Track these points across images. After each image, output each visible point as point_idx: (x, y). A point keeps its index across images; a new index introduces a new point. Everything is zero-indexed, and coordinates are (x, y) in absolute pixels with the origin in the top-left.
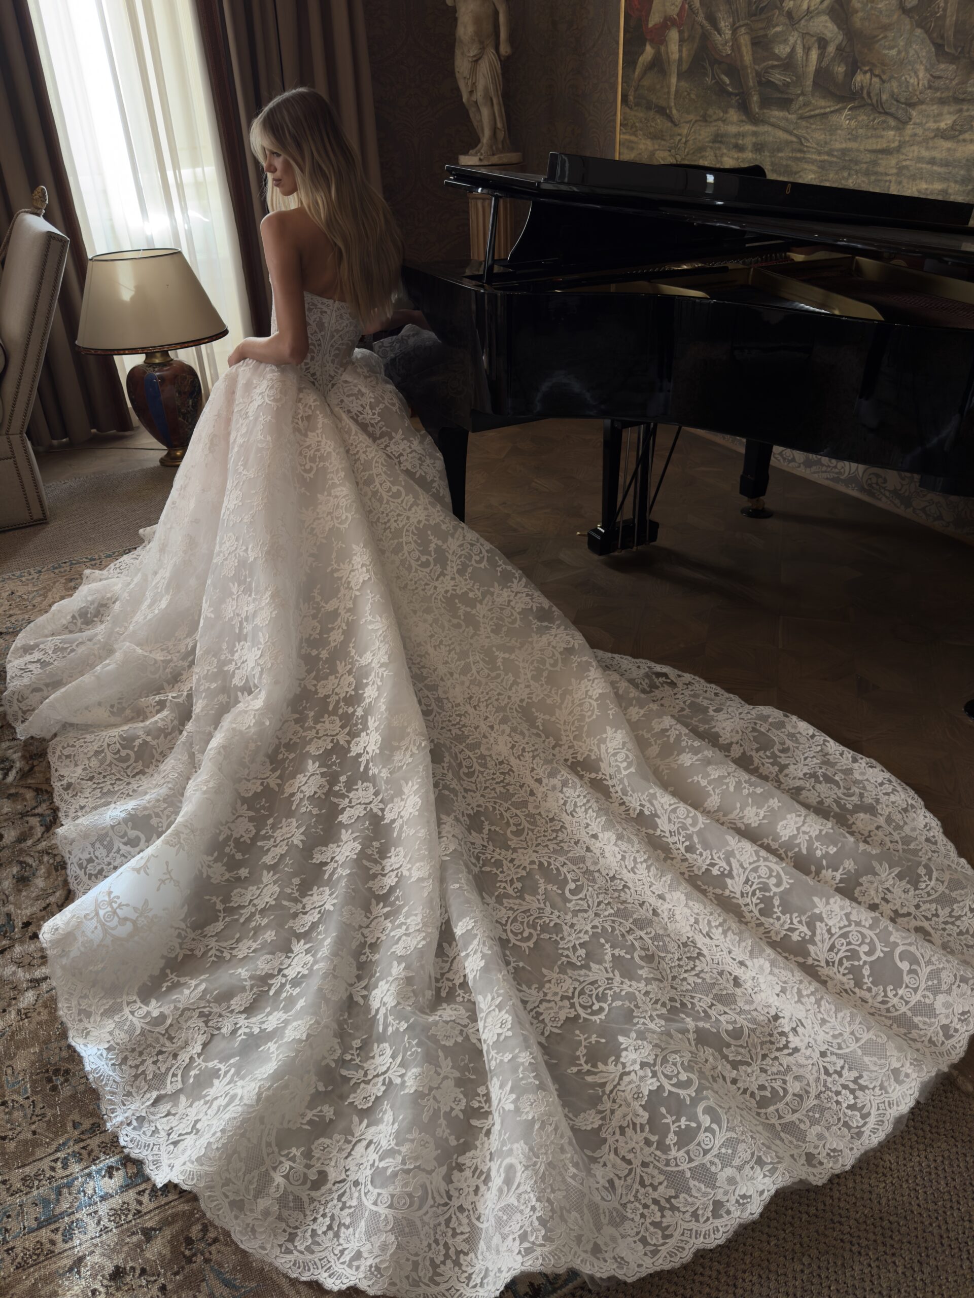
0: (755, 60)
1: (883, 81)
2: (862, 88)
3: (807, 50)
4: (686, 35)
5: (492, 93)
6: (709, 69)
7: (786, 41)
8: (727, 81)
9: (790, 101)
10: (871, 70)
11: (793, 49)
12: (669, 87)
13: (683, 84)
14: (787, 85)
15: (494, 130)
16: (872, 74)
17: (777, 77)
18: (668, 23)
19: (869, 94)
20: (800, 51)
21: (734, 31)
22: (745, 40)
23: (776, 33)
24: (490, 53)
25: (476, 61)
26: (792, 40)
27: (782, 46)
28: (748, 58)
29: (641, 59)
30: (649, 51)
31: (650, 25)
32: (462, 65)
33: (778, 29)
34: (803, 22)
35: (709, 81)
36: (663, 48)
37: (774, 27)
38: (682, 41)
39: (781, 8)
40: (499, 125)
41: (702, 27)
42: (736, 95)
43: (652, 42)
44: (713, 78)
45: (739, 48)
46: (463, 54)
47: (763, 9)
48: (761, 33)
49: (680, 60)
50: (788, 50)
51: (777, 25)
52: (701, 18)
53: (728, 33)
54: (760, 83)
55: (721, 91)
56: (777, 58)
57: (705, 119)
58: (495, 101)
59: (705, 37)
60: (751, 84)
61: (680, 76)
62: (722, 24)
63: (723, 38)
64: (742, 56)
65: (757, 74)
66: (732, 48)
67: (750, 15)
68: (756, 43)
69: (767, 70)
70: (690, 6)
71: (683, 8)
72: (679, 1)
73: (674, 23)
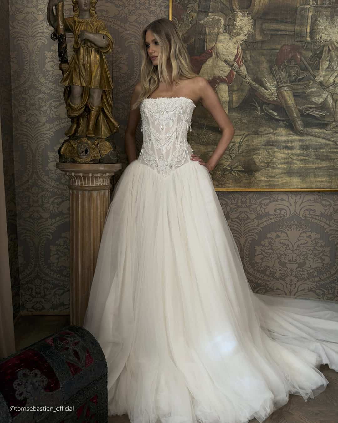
0: (297, 104)
4: (235, 88)
6: (258, 107)
8: (276, 114)
9: (327, 125)
11: (326, 100)
14: (323, 117)
17: (315, 113)
21: (279, 88)
22: (287, 93)
23: (311, 92)
27: (317, 99)
28: (291, 101)
33: (313, 90)
34: (331, 88)
35: (259, 113)
37: (310, 88)
38: (231, 91)
39: (314, 80)
41: (250, 85)
42: (283, 121)
44: (263, 111)
45: (284, 97)
47: (300, 80)
48: (301, 91)
49: (230, 102)
50: (322, 100)
51: (312, 88)
52: (249, 79)
53: (274, 89)
54: (302, 115)
55: (271, 118)
56: (315, 104)
57: (257, 133)
59: (253, 90)
60: (295, 115)
62: (268, 84)
64: (286, 101)
65: (299, 111)
66: (278, 96)
67: (290, 81)
68: (296, 95)
69: (307, 109)
70: (238, 73)
71: (231, 73)
72: (227, 69)
73: (222, 81)
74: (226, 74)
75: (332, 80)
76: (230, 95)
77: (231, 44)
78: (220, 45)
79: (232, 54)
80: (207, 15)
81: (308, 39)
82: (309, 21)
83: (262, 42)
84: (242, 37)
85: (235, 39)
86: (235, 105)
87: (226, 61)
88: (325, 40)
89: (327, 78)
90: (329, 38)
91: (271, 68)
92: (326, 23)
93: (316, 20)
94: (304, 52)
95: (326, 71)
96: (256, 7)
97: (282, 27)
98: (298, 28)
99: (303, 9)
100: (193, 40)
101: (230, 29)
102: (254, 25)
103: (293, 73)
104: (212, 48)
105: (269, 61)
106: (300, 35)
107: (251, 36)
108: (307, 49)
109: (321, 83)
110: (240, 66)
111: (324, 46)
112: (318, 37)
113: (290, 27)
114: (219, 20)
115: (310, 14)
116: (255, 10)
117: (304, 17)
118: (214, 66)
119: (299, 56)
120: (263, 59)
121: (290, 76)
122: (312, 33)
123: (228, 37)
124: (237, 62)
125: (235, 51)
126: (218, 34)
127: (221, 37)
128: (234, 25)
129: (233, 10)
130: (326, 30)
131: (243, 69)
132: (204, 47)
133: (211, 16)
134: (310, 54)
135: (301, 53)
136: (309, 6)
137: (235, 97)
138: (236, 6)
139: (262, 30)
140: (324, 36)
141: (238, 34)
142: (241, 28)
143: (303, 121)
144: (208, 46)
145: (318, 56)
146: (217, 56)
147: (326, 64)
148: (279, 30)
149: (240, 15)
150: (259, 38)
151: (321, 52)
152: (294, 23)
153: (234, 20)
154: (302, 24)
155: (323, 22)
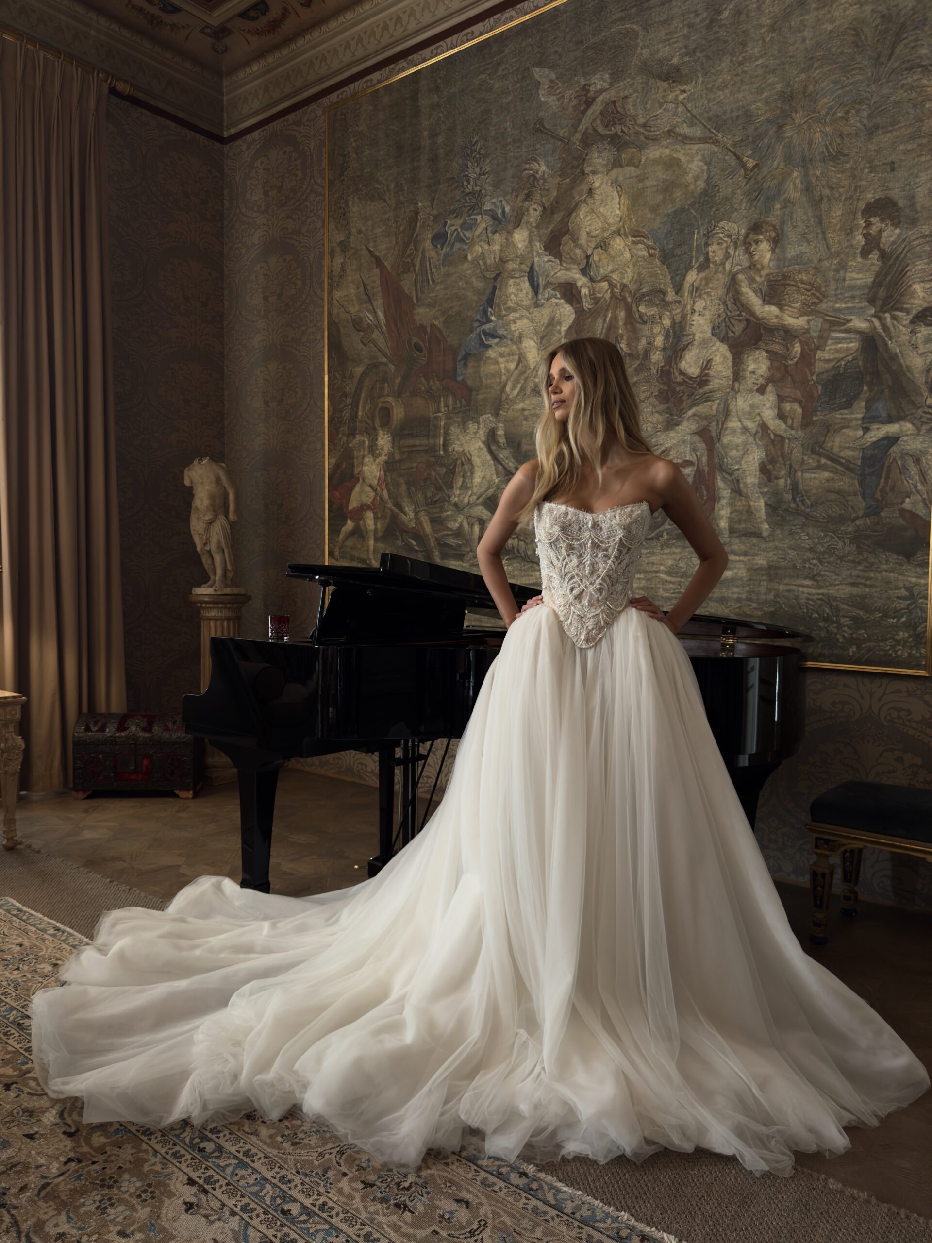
0: (434, 531)
1: (527, 544)
2: (513, 547)
3: (471, 526)
4: (379, 515)
5: (224, 545)
6: (399, 536)
7: (455, 520)
8: (414, 543)
9: (464, 555)
10: (517, 537)
11: (461, 525)
12: (368, 547)
13: (379, 545)
14: (460, 546)
15: (225, 570)
16: (519, 540)
17: (452, 541)
18: (363, 508)
19: (518, 551)
20: (466, 526)
21: (416, 514)
22: (425, 519)
23: (447, 516)
24: (222, 519)
25: (210, 523)
26: (459, 520)
27: (453, 523)
28: (428, 528)
29: (343, 529)
30: (350, 525)
31: (350, 508)
32: (197, 526)
33: (449, 513)
34: (466, 510)
35: (400, 543)
36: (361, 523)
37: (445, 512)
38: (376, 519)
39: (449, 501)
40: (229, 567)
41: (392, 510)
42: (421, 552)
43: (352, 519)
44: (403, 541)
45: (421, 524)
46: (198, 518)
47: (436, 502)
48: (437, 515)
49: (376, 530)
50: (457, 525)
51: (448, 511)
52: (390, 505)
53: (412, 515)
54: (439, 544)
55: (410, 549)
56: (451, 530)
58: (226, 551)
59: (394, 517)
60: (432, 544)
61: (376, 540)
62: (407, 509)
63: (409, 516)
64: (424, 529)
65: (436, 538)
66: (416, 523)
67: (427, 504)
68: (433, 521)
69: (443, 537)
70: (381, 499)
71: (375, 499)
72: (372, 494)
73: (369, 508)
74: (371, 500)
75: (466, 500)
76: (375, 524)
77: (374, 467)
78: (365, 468)
79: (375, 477)
80: (355, 438)
81: (442, 452)
82: (442, 431)
83: (401, 461)
84: (383, 458)
85: (377, 461)
86: (380, 534)
87: (371, 486)
88: (458, 452)
89: (461, 498)
90: (461, 449)
91: (409, 489)
92: (458, 431)
93: (448, 429)
94: (438, 468)
95: (460, 489)
96: (395, 423)
97: (418, 442)
98: (431, 441)
99: (436, 418)
100: (344, 466)
101: (373, 450)
102: (393, 443)
103: (429, 494)
104: (359, 474)
105: (408, 483)
106: (433, 449)
107: (391, 455)
108: (442, 465)
109: (456, 505)
110: (382, 490)
111: (457, 459)
112: (451, 449)
113: (424, 441)
114: (364, 441)
115: (442, 423)
116: (393, 426)
117: (437, 427)
118: (362, 491)
119: (433, 473)
120: (402, 480)
121: (426, 498)
122: (445, 445)
123: (372, 459)
124: (380, 486)
125: (378, 474)
126: (364, 457)
127: (366, 460)
128: (376, 445)
129: (375, 429)
130: (458, 439)
131: (385, 493)
132: (353, 471)
133: (358, 438)
134: (444, 470)
135: (435, 470)
136: (440, 414)
137: (379, 526)
138: (377, 423)
139: (400, 448)
140: (458, 448)
141: (380, 455)
142: (382, 449)
143: (440, 551)
144: (356, 471)
145: (452, 472)
146: (364, 480)
147: (459, 481)
148: (414, 446)
149: (381, 432)
150: (397, 457)
151: (455, 467)
152: (427, 436)
153: (377, 440)
154: (435, 436)
155: (454, 430)
